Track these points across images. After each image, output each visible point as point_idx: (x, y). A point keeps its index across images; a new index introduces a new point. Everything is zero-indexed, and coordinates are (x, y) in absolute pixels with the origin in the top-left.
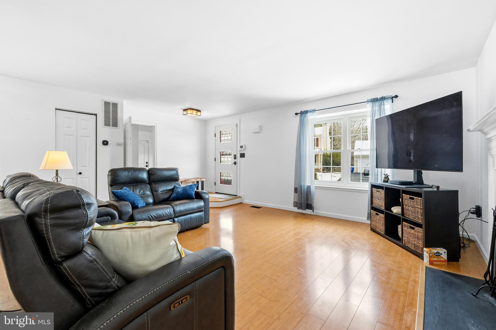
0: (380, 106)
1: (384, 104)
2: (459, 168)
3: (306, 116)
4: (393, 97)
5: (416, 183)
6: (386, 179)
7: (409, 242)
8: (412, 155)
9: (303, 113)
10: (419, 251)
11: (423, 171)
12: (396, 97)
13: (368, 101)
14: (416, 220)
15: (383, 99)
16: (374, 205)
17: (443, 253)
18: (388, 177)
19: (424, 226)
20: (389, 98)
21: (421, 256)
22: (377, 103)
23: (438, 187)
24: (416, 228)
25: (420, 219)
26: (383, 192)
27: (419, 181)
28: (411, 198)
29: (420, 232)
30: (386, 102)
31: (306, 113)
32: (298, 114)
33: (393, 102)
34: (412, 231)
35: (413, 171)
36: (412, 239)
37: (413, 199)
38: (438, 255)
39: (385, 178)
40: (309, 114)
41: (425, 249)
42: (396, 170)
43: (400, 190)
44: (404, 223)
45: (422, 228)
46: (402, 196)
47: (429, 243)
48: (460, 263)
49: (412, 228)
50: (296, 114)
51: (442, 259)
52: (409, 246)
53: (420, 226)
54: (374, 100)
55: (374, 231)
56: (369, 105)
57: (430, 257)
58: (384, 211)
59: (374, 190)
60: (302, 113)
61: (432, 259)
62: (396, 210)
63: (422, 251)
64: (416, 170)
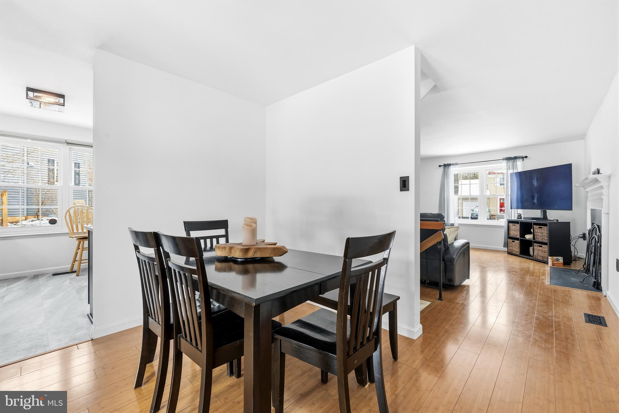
0: (514, 162)
1: (516, 162)
2: (570, 208)
3: (449, 168)
4: (524, 157)
5: (542, 219)
6: (520, 216)
7: (538, 256)
8: (536, 198)
9: (447, 166)
10: (545, 260)
11: (547, 211)
12: (526, 157)
13: (503, 159)
14: (544, 241)
15: (516, 158)
16: (511, 235)
17: (561, 259)
18: (520, 215)
19: (548, 244)
20: (521, 158)
21: (546, 263)
22: (511, 161)
23: (557, 220)
24: (544, 246)
25: (546, 240)
26: (518, 226)
27: (545, 217)
28: (539, 228)
29: (546, 248)
30: (518, 161)
31: (449, 166)
32: (441, 166)
33: (523, 161)
34: (541, 248)
35: (540, 210)
36: (540, 253)
37: (541, 228)
38: (558, 260)
39: (518, 216)
40: (451, 167)
41: (549, 257)
42: (525, 210)
43: (532, 223)
44: (535, 244)
45: (547, 245)
46: (533, 227)
47: (551, 254)
48: (571, 265)
49: (540, 246)
50: (440, 166)
51: (560, 263)
52: (539, 258)
53: (546, 244)
54: (508, 159)
55: (510, 254)
56: (505, 162)
57: (553, 261)
58: (519, 239)
59: (511, 225)
60: (445, 166)
61: (554, 263)
62: (528, 237)
63: (548, 259)
64: (543, 210)
